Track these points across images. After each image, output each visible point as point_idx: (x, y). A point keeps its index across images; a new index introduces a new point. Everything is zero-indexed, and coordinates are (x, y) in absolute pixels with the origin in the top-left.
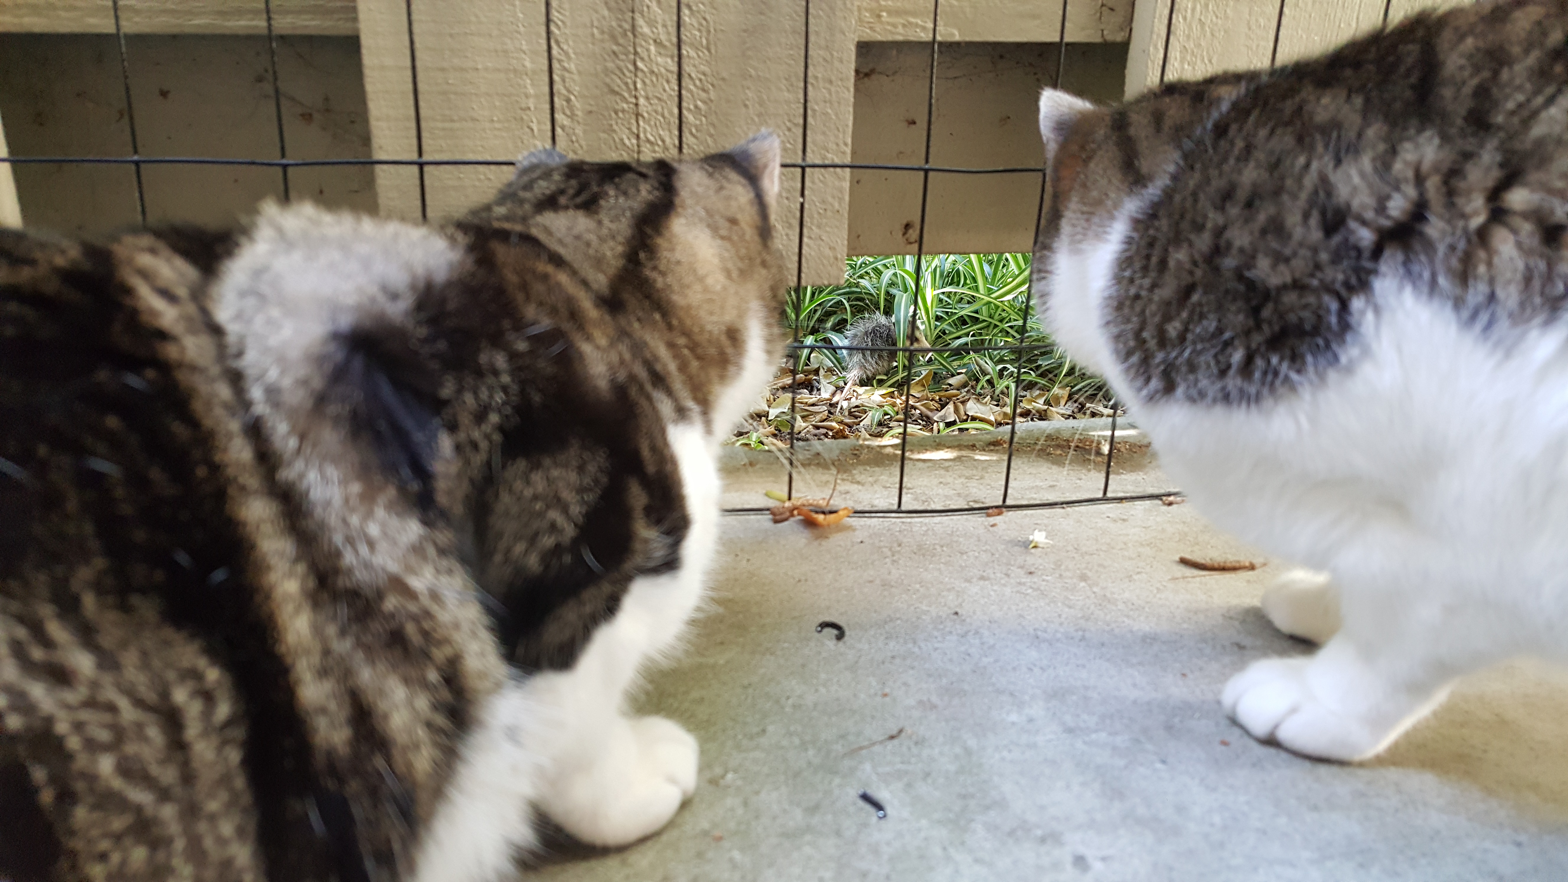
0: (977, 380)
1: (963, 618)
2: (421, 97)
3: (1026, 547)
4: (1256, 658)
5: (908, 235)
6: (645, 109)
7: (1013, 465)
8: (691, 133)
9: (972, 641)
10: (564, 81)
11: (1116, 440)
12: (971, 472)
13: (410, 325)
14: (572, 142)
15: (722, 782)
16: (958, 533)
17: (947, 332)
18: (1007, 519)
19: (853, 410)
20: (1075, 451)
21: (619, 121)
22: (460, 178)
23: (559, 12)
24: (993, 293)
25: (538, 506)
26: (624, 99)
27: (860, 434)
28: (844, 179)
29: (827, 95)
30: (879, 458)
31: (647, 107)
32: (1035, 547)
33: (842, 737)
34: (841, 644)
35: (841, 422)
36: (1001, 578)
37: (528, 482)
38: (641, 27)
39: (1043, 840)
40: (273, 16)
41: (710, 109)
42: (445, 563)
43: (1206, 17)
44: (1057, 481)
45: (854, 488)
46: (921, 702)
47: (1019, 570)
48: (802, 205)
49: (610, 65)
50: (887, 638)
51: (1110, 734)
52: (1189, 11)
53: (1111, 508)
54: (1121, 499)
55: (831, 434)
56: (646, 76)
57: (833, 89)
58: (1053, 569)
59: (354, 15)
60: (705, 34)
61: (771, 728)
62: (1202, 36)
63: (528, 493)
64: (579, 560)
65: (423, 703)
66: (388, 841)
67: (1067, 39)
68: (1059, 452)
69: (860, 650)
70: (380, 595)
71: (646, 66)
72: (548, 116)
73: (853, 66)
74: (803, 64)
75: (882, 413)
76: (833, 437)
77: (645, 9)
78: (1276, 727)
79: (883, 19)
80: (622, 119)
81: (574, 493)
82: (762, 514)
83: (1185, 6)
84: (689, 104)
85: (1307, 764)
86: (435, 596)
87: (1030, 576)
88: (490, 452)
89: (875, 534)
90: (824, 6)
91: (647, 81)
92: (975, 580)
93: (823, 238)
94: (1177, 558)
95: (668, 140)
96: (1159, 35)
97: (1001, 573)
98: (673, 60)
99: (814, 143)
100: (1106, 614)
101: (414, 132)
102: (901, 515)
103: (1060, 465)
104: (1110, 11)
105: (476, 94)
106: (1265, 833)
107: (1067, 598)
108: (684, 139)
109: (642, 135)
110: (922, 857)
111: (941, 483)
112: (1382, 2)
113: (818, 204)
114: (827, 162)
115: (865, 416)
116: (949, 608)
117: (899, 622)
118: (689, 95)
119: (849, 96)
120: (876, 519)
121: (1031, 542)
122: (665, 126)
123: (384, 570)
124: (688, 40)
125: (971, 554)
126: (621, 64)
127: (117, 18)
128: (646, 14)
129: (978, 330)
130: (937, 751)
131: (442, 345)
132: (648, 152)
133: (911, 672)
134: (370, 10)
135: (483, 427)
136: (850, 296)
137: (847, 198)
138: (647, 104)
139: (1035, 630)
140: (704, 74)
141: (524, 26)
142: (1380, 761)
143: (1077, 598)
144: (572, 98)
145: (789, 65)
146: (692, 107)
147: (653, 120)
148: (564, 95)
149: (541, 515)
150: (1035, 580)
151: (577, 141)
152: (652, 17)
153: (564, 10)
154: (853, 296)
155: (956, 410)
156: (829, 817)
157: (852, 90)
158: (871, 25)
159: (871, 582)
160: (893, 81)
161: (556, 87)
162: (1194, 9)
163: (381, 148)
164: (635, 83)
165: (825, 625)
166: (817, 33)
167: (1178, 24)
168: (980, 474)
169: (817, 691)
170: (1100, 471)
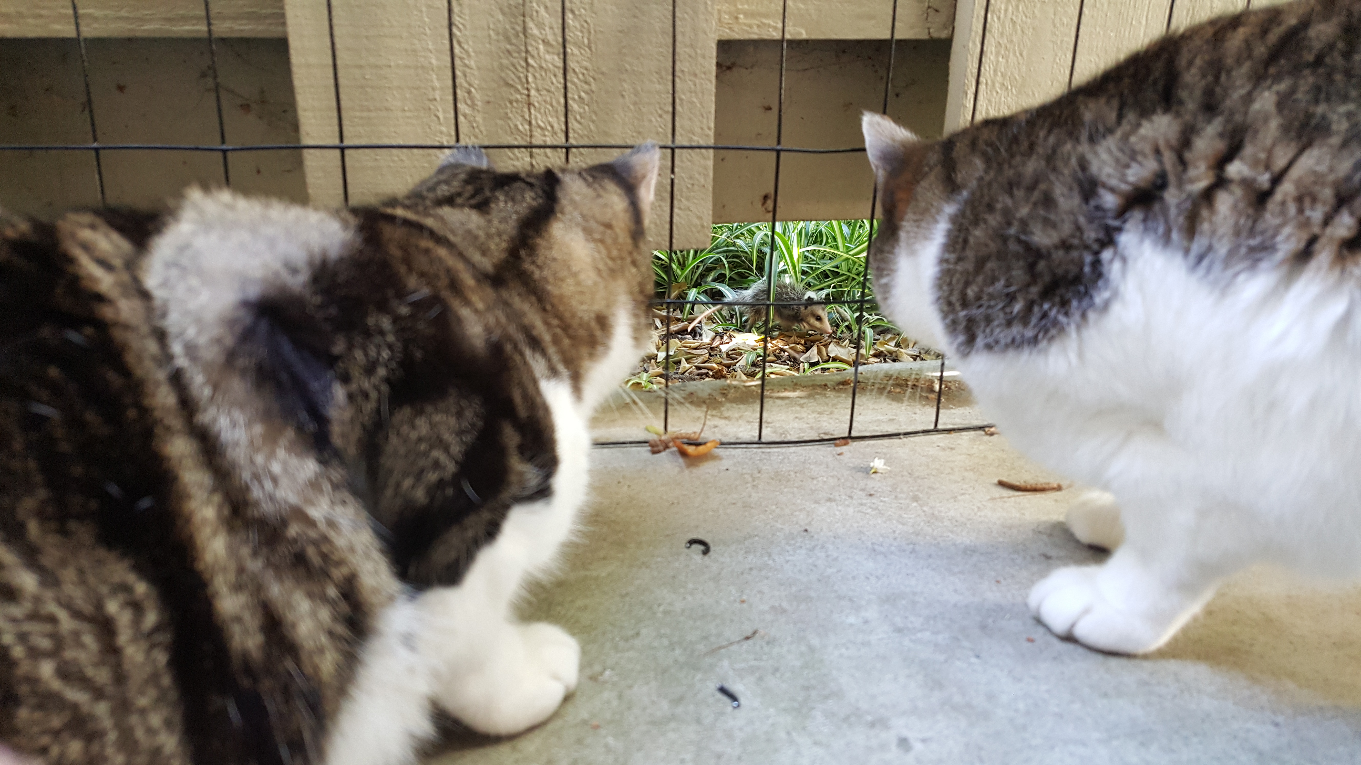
0: (838, 326)
1: (812, 534)
2: (341, 90)
3: (867, 473)
4: (1057, 566)
5: (766, 205)
6: (536, 99)
7: (856, 401)
8: (576, 120)
9: (819, 554)
10: (465, 75)
11: (944, 379)
12: (822, 408)
13: (307, 294)
14: (473, 127)
15: (601, 678)
16: (810, 461)
17: (812, 284)
18: (852, 448)
19: (730, 353)
20: (912, 389)
21: (514, 110)
22: (376, 160)
23: (460, 17)
24: (850, 251)
25: (423, 447)
26: (517, 91)
27: (736, 373)
28: (709, 159)
29: (693, 87)
30: (744, 397)
31: (537, 97)
32: (875, 472)
33: (705, 638)
34: (706, 558)
35: (720, 364)
36: (845, 500)
37: (413, 427)
38: (531, 29)
39: (872, 725)
40: (212, 21)
41: (592, 98)
42: (339, 496)
43: (1017, 17)
44: (896, 415)
45: (722, 423)
46: (773, 608)
47: (861, 493)
48: (672, 180)
49: (505, 62)
50: (746, 552)
51: (933, 633)
52: (1003, 12)
53: (941, 438)
54: (949, 431)
55: (711, 373)
56: (536, 71)
57: (697, 81)
58: (891, 492)
59: (282, 20)
60: (586, 35)
61: (644, 631)
62: (1014, 33)
63: (414, 435)
64: (460, 491)
65: (325, 614)
66: (300, 732)
67: (898, 36)
68: (898, 390)
69: (722, 563)
70: (284, 523)
71: (536, 62)
72: (452, 106)
73: (714, 61)
74: (670, 59)
75: (755, 356)
76: (713, 376)
77: (535, 14)
78: (1073, 625)
79: (741, 21)
80: (516, 108)
81: (454, 435)
82: (642, 446)
83: (998, 7)
84: (573, 94)
85: (1100, 658)
86: (331, 523)
87: (870, 498)
88: (379, 401)
89: (738, 462)
90: (688, 10)
91: (537, 75)
92: (822, 502)
93: (691, 209)
94: (996, 481)
95: (556, 125)
96: (977, 32)
97: (846, 495)
98: (559, 58)
99: (682, 127)
100: (933, 530)
101: (335, 121)
102: (761, 446)
103: (898, 402)
104: (934, 12)
105: (389, 87)
106: (1061, 716)
107: (900, 516)
108: (570, 125)
109: (534, 122)
110: (768, 741)
111: (796, 418)
112: (1168, 1)
113: (686, 180)
114: (694, 144)
115: (740, 358)
116: (800, 526)
117: (757, 538)
118: (573, 87)
119: (711, 86)
120: (740, 450)
121: (872, 468)
122: (553, 114)
123: (286, 502)
124: (572, 41)
125: (820, 479)
126: (515, 61)
127: (77, 25)
128: (535, 17)
129: (838, 282)
130: (785, 649)
131: (333, 311)
132: (539, 135)
133: (766, 581)
134: (296, 16)
135: (372, 379)
136: (728, 254)
137: (711, 174)
138: (537, 95)
139: (873, 544)
140: (586, 69)
141: (430, 29)
142: (1162, 654)
143: (910, 516)
144: (473, 90)
145: (660, 61)
146: (576, 97)
147: (543, 108)
148: (465, 88)
149: (426, 454)
150: (874, 501)
151: (478, 127)
152: (541, 20)
153: (465, 15)
154: (731, 254)
155: (820, 353)
156: (691, 707)
157: (714, 81)
158: (730, 26)
159: (735, 504)
160: (751, 73)
161: (458, 81)
162: (1006, 10)
163: (308, 134)
164: (527, 77)
165: (693, 542)
166: (683, 34)
167: (993, 23)
168: (830, 410)
169: (684, 598)
170: (933, 406)
